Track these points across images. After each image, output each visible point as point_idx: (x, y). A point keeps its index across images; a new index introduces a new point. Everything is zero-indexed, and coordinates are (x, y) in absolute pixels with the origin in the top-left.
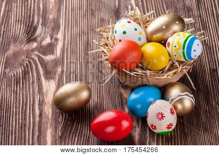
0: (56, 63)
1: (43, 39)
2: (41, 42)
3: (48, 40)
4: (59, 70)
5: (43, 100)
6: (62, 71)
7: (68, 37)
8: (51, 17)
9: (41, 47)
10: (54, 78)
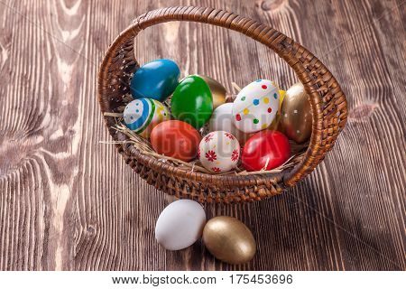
0: (70, 163)
1: (52, 131)
2: (49, 136)
3: (59, 133)
4: (76, 171)
5: (51, 210)
6: (80, 174)
7: (89, 129)
8: (65, 103)
9: (49, 142)
10: (66, 182)
